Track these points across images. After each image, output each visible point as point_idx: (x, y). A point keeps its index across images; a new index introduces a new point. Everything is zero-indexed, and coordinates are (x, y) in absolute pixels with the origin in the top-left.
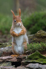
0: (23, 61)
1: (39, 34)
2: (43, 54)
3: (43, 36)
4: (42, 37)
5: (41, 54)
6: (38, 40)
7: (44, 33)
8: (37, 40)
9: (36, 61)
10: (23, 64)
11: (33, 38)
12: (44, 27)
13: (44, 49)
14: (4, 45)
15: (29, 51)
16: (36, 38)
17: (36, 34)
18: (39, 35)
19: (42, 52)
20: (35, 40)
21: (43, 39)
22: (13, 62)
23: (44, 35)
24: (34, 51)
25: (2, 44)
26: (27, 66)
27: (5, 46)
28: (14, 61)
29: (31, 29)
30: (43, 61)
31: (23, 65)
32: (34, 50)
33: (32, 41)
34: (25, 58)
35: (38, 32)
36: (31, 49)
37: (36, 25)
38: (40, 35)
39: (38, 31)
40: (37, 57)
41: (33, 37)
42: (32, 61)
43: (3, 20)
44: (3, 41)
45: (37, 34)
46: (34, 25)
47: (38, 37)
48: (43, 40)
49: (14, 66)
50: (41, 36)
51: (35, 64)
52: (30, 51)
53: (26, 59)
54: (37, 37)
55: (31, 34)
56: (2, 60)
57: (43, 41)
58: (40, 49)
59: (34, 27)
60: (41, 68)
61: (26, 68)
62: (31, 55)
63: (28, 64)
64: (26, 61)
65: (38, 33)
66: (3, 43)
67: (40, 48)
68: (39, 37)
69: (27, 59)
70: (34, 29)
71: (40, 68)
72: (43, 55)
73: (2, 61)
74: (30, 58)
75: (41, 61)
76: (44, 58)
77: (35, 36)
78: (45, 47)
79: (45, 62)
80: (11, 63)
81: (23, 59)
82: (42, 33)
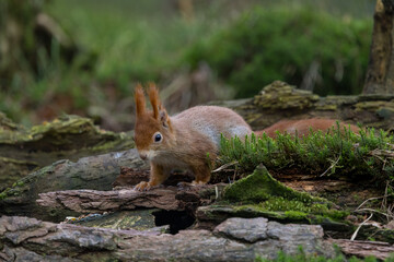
0: (201, 208)
1: (269, 96)
2: (283, 181)
3: (285, 106)
4: (280, 110)
5: (279, 179)
6: (265, 121)
7: (290, 95)
9: (255, 208)
10: (201, 221)
12: (289, 70)
13: (288, 158)
14: (124, 141)
15: (226, 165)
16: (258, 116)
17: (257, 97)
18: (270, 101)
19: (281, 171)
22: (163, 210)
23: (290, 103)
24: (249, 166)
25: (115, 135)
26: (221, 228)
27: (127, 143)
28: (168, 207)
29: (235, 75)
30: (283, 209)
31: (204, 224)
32: (249, 161)
34: (210, 195)
35: (266, 88)
36: (236, 157)
37: (258, 59)
38: (275, 101)
39: (267, 84)
40: (261, 191)
42: (238, 208)
43: (124, 38)
44: (120, 123)
45: (260, 100)
46: (248, 60)
47: (265, 111)
49: (167, 227)
50: (279, 105)
51: (250, 221)
52: (233, 167)
53: (213, 201)
54: (259, 112)
55: (237, 97)
56: (116, 201)
58: (274, 161)
59: (249, 69)
60: (278, 239)
61: (214, 235)
62: (234, 182)
63: (225, 220)
64: (215, 207)
65: (267, 92)
66: (123, 135)
67: (274, 156)
68: (269, 108)
69: (218, 200)
70: (250, 78)
71: (272, 238)
72: (284, 185)
73: (116, 205)
74: (231, 197)
75: (278, 210)
76: (290, 196)
77: (251, 107)
78: (293, 151)
79: (292, 213)
80: (153, 214)
81: (202, 201)
82: (281, 92)
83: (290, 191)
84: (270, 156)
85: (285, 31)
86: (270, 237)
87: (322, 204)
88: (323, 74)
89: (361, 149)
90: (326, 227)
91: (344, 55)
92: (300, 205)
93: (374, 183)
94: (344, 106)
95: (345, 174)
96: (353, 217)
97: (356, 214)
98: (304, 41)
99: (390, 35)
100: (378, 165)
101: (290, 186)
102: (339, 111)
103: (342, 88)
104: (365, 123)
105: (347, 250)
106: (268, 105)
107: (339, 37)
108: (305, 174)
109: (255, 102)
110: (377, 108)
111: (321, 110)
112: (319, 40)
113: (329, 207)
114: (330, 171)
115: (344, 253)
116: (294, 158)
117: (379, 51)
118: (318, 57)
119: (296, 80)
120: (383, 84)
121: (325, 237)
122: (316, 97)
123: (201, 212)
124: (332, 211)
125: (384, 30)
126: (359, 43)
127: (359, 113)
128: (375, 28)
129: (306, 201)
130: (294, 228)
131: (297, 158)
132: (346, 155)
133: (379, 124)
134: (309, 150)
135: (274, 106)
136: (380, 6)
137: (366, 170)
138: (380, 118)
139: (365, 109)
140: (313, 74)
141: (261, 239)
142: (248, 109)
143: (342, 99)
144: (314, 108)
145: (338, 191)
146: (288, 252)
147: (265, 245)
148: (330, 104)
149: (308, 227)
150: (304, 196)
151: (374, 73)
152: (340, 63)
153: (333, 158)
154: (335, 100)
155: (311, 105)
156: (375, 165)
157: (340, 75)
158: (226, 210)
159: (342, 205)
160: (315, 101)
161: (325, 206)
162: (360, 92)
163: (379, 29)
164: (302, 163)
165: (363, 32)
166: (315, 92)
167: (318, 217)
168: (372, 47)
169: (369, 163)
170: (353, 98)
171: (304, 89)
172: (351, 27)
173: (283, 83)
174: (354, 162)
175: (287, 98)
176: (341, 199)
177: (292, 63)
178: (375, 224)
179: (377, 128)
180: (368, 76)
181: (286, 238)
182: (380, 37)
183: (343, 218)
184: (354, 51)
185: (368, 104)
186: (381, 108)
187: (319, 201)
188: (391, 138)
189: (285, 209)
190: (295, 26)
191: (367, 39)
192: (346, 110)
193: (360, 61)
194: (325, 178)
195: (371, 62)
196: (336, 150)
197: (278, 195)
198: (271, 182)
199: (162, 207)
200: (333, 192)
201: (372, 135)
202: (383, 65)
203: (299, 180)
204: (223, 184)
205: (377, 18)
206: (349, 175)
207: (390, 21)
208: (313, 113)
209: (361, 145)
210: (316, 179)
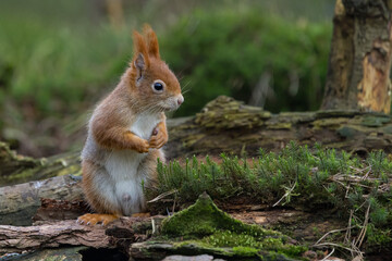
0: (135, 245)
1: (213, 114)
2: (230, 211)
3: (232, 125)
4: (225, 130)
5: (226, 210)
6: (208, 143)
7: (237, 112)
8: (203, 146)
9: (198, 244)
11: (183, 134)
12: (236, 83)
13: (235, 185)
14: (46, 167)
15: (164, 195)
16: (200, 137)
17: (199, 115)
18: (213, 119)
19: (228, 201)
20: (192, 142)
21: (233, 137)
22: (91, 247)
23: (237, 122)
24: (190, 196)
25: (35, 161)
27: (49, 170)
28: (96, 245)
30: (231, 245)
32: (190, 190)
33: (179, 147)
34: (145, 229)
35: (209, 104)
36: (175, 185)
37: (199, 71)
38: (220, 120)
40: (205, 225)
41: (185, 130)
42: (178, 244)
43: (43, 49)
44: (39, 147)
45: (202, 118)
47: (209, 131)
48: (232, 143)
50: (224, 124)
51: (193, 258)
52: (172, 196)
53: (150, 236)
54: (201, 132)
56: (36, 238)
57: (234, 147)
58: (219, 189)
62: (174, 214)
64: (152, 243)
65: (210, 109)
66: (43, 161)
67: (220, 183)
68: (212, 128)
69: (155, 235)
72: (231, 216)
73: (36, 243)
74: (171, 232)
75: (225, 246)
76: (239, 229)
77: (192, 126)
78: (242, 177)
79: (240, 249)
80: (80, 252)
81: (137, 236)
82: (227, 109)
83: (238, 224)
84: (214, 183)
85: (230, 38)
87: (276, 238)
88: (275, 86)
89: (321, 173)
91: (299, 65)
92: (250, 239)
93: (335, 213)
94: (300, 124)
95: (302, 203)
96: (312, 252)
97: (315, 249)
98: (252, 49)
99: (352, 42)
100: (340, 192)
101: (238, 218)
102: (294, 130)
103: (298, 103)
104: (325, 143)
106: (212, 125)
107: (293, 44)
108: (256, 203)
109: (197, 121)
110: (338, 125)
111: (273, 129)
112: (270, 49)
113: (284, 242)
114: (284, 200)
116: (242, 185)
117: (340, 60)
118: (269, 68)
119: (244, 94)
120: (344, 98)
122: (267, 114)
123: (136, 249)
124: (287, 246)
125: (345, 35)
126: (316, 51)
127: (317, 132)
128: (335, 33)
129: (257, 235)
131: (245, 184)
132: (303, 181)
133: (340, 145)
134: (261, 175)
135: (218, 125)
136: (340, 7)
137: (326, 198)
138: (342, 138)
139: (324, 127)
140: (264, 88)
142: (189, 129)
143: (297, 116)
144: (264, 127)
145: (294, 223)
148: (283, 122)
150: (255, 230)
151: (334, 86)
152: (295, 74)
153: (288, 185)
154: (289, 117)
155: (261, 123)
156: (336, 192)
157: (294, 89)
158: (165, 246)
159: (298, 239)
160: (265, 119)
161: (279, 240)
162: (318, 108)
163: (339, 34)
164: (252, 191)
165: (320, 38)
166: (266, 108)
167: (271, 253)
168: (331, 55)
169: (329, 190)
170: (311, 115)
171: (253, 105)
172: (307, 32)
173: (229, 99)
174: (312, 188)
175: (234, 116)
176: (298, 233)
177: (239, 74)
179: (338, 150)
180: (327, 89)
182: (341, 44)
183: (300, 254)
184: (310, 60)
185: (328, 121)
186: (342, 126)
187: (272, 235)
188: (354, 160)
189: (233, 245)
190: (242, 32)
191: (326, 46)
192: (302, 128)
193: (318, 72)
194: (279, 208)
195: (331, 72)
196: (291, 175)
197: (225, 229)
198: (216, 213)
199: (90, 244)
200: (288, 224)
201: (333, 159)
202: (345, 76)
203: (249, 210)
204: (160, 216)
205: (336, 21)
206: (306, 204)
207: (352, 26)
208: (264, 133)
209: (320, 169)
210: (268, 209)
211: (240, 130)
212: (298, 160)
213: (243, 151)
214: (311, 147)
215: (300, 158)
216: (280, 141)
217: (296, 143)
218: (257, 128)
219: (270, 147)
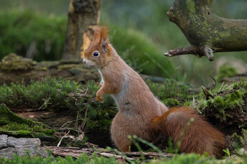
1: (7, 63)
2: (16, 112)
3: (16, 68)
4: (14, 71)
5: (14, 112)
6: (5, 77)
7: (19, 62)
8: (2, 79)
12: (18, 47)
13: (19, 99)
16: (1, 74)
18: (7, 65)
19: (15, 107)
21: (17, 74)
23: (20, 67)
30: (17, 129)
35: (5, 58)
38: (11, 65)
39: (5, 55)
40: (4, 119)
45: (2, 65)
47: (5, 71)
48: (17, 77)
50: (13, 68)
54: (1, 72)
57: (18, 80)
58: (10, 101)
60: (14, 147)
65: (6, 60)
67: (11, 98)
68: (7, 70)
71: (10, 146)
72: (17, 115)
75: (14, 130)
76: (21, 121)
78: (22, 95)
79: (22, 131)
82: (14, 60)
83: (21, 119)
84: (8, 98)
85: (15, 24)
86: (9, 146)
87: (40, 126)
88: (39, 48)
89: (62, 93)
90: (42, 139)
91: (50, 37)
92: (26, 126)
93: (70, 112)
94: (51, 67)
95: (53, 108)
96: (58, 133)
97: (60, 131)
98: (26, 29)
99: (78, 25)
100: (72, 102)
101: (20, 115)
102: (48, 71)
103: (50, 57)
104: (65, 77)
105: (55, 152)
106: (6, 68)
107: (47, 27)
108: (30, 108)
110: (71, 68)
111: (38, 71)
113: (44, 127)
114: (44, 106)
115: (53, 154)
116: (22, 99)
117: (71, 35)
118: (35, 39)
119: (23, 52)
120: (74, 54)
121: (42, 145)
122: (35, 63)
124: (45, 130)
125: (74, 22)
126: (60, 31)
127: (60, 72)
128: (69, 21)
129: (30, 124)
130: (24, 140)
131: (24, 99)
132: (53, 97)
133: (72, 78)
134: (32, 94)
135: (10, 69)
136: (71, 7)
137: (65, 105)
138: (73, 74)
139: (64, 69)
140: (33, 49)
141: (4, 147)
143: (50, 63)
144: (33, 69)
145: (49, 118)
146: (20, 155)
147: (7, 151)
148: (43, 66)
149: (32, 139)
150: (29, 121)
151: (69, 48)
152: (48, 42)
153: (45, 97)
154: (45, 64)
155: (32, 67)
156: (70, 102)
157: (48, 49)
159: (51, 126)
160: (33, 65)
161: (41, 127)
162: (60, 59)
163: (71, 21)
164: (28, 102)
166: (34, 59)
167: (37, 133)
168: (67, 32)
169: (67, 101)
170: (57, 63)
171: (27, 57)
172: (54, 21)
173: (15, 55)
174: (58, 100)
175: (17, 64)
176: (51, 123)
177: (19, 42)
178: (71, 137)
179: (72, 80)
180: (65, 49)
181: (19, 146)
182: (72, 26)
183: (52, 134)
185: (66, 66)
186: (73, 69)
187: (38, 124)
188: (80, 86)
190: (21, 21)
191: (64, 28)
192: (53, 70)
193: (60, 41)
194: (41, 110)
195: (67, 41)
196: (47, 94)
197: (14, 121)
198: (9, 114)
200: (46, 119)
201: (68, 85)
202: (74, 43)
203: (26, 112)
205: (70, 15)
206: (55, 108)
207: (77, 17)
208: (33, 72)
209: (62, 90)
210: (36, 111)
211: (21, 71)
212: (51, 86)
213: (23, 82)
214: (57, 79)
215: (52, 84)
216: (41, 76)
217: (49, 77)
218: (29, 70)
219: (36, 79)
